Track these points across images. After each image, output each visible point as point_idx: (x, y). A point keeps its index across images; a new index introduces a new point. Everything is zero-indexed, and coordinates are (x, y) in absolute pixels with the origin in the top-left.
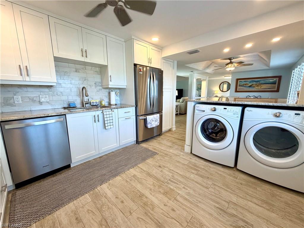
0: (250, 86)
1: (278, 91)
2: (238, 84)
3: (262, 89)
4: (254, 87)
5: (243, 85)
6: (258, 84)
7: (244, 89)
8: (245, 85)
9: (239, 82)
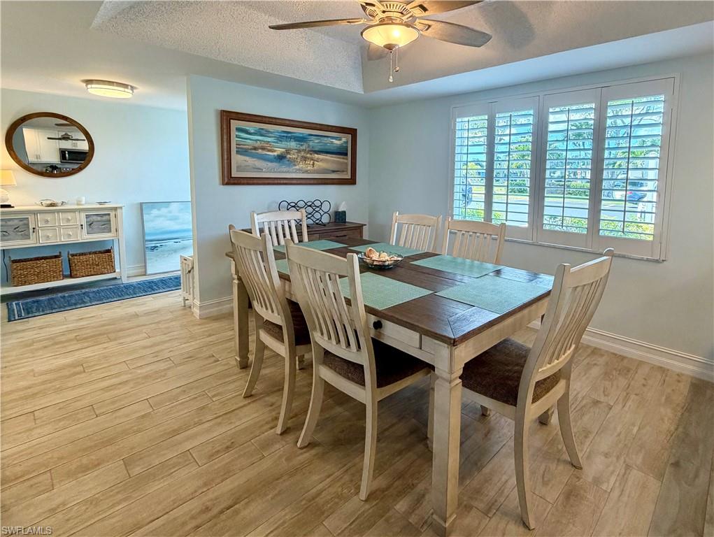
0: (281, 158)
1: (352, 181)
2: (234, 140)
3: (318, 172)
4: (292, 162)
5: (255, 149)
6: (304, 150)
7: (260, 170)
8: (263, 149)
9: (234, 133)
